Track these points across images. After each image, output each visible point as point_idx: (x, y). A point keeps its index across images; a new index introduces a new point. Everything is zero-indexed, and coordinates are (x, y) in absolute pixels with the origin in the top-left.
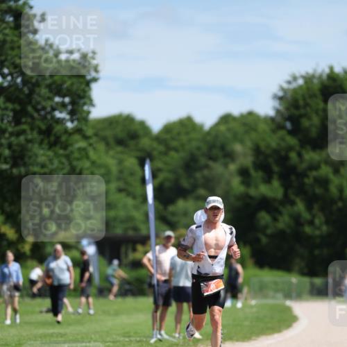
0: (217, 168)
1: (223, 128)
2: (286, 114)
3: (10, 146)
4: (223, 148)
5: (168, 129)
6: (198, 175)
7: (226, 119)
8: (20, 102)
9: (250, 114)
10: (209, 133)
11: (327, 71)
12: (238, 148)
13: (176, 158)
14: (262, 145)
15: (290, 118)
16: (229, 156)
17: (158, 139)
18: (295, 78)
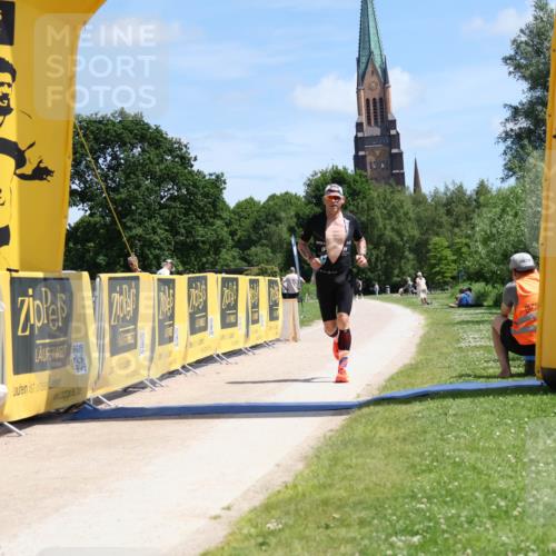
0: (272, 227)
1: (271, 203)
2: (313, 194)
3: (184, 227)
4: (274, 215)
5: (239, 205)
6: (261, 232)
7: (273, 197)
8: (188, 204)
9: (287, 193)
10: (263, 207)
11: (330, 167)
12: (283, 215)
13: (247, 223)
14: (301, 213)
15: (315, 197)
16: (279, 220)
17: (234, 212)
18: (316, 174)
